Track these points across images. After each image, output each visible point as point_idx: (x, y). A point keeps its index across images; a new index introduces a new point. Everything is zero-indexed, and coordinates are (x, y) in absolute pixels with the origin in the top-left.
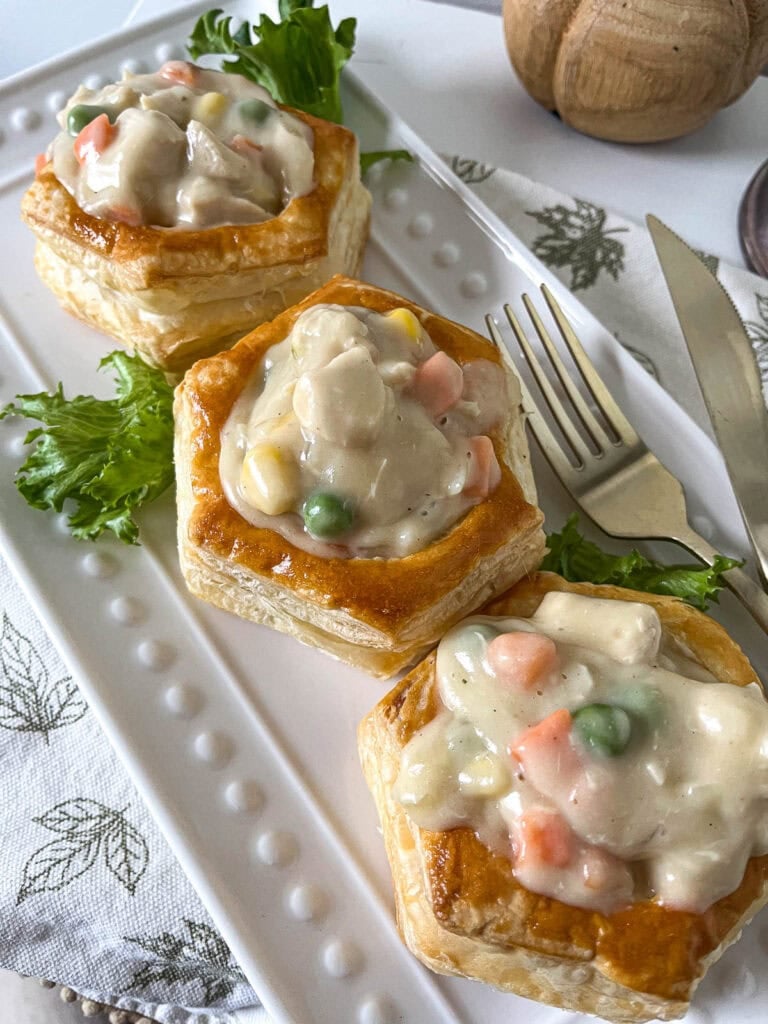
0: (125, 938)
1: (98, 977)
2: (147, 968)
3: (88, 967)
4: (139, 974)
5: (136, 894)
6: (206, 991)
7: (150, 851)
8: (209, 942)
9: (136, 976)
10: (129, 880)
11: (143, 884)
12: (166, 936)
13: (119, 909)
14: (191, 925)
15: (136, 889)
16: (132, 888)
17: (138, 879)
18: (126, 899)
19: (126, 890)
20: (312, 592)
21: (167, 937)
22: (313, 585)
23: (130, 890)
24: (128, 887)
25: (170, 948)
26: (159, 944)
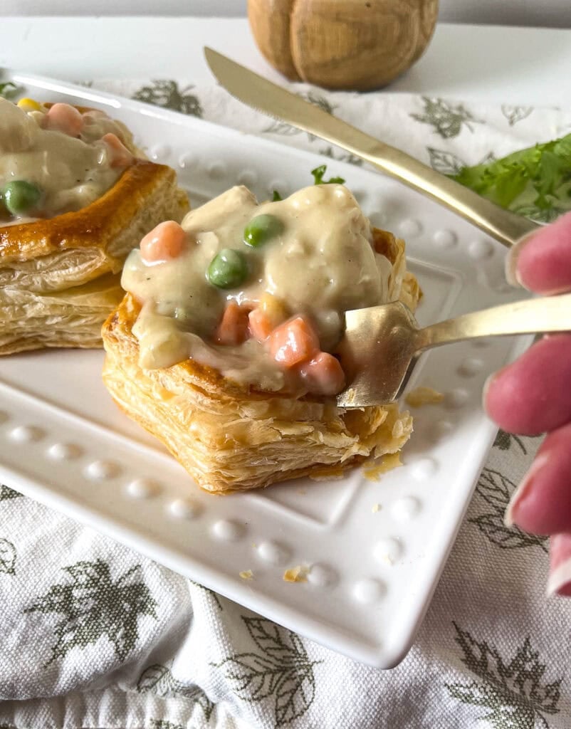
0: (25, 611)
1: (21, 664)
2: (60, 640)
3: (10, 660)
4: (56, 647)
5: (17, 573)
6: (114, 644)
7: (13, 542)
8: (88, 572)
9: (54, 649)
10: (7, 567)
11: (19, 565)
12: (54, 588)
13: (9, 590)
14: (69, 569)
15: (16, 570)
16: (12, 571)
17: (14, 564)
18: (11, 580)
19: (8, 574)
20: (32, 243)
21: (55, 592)
22: (31, 238)
23: (10, 573)
24: (8, 572)
25: (62, 597)
26: (52, 599)
